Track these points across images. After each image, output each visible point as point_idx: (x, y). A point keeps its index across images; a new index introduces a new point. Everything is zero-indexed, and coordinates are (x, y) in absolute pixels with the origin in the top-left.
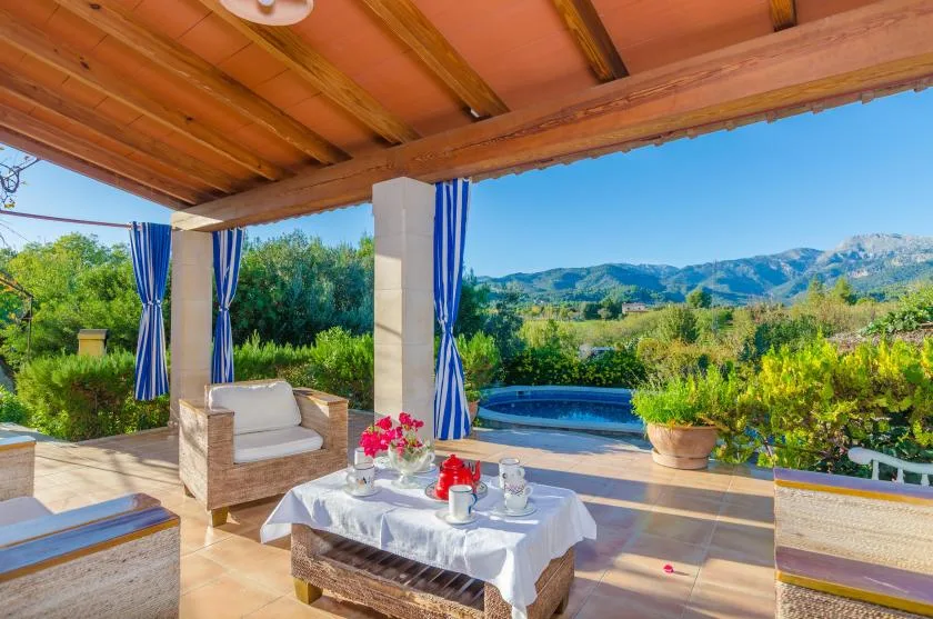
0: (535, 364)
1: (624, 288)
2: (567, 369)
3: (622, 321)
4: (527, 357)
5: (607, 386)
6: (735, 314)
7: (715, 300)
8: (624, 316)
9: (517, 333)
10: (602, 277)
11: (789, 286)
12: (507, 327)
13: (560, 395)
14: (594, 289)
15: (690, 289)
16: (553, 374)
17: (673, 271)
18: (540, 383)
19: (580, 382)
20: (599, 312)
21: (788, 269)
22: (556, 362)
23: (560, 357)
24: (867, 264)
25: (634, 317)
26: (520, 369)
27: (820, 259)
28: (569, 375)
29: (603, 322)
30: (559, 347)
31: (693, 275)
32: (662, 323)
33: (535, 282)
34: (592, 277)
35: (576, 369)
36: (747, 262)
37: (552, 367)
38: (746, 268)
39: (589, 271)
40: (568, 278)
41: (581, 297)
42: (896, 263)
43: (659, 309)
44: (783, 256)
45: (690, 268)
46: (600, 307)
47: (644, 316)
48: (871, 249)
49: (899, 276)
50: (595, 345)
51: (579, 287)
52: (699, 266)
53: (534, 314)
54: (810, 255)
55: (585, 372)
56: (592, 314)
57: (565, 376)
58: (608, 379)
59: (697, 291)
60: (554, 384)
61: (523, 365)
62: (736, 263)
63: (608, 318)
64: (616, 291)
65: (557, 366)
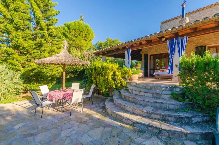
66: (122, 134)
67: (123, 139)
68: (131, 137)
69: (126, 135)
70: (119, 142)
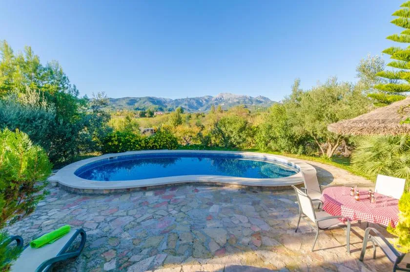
0: (119, 140)
1: (155, 106)
2: (138, 142)
3: (155, 118)
4: (115, 136)
5: (160, 149)
6: (192, 116)
7: (185, 111)
8: (155, 116)
9: (108, 124)
10: (146, 101)
11: (205, 107)
12: (99, 120)
13: (135, 156)
14: (142, 106)
15: (177, 107)
16: (131, 145)
17: (171, 101)
18: (122, 151)
19: (146, 148)
20: (146, 115)
21: (205, 102)
22: (132, 139)
23: (133, 136)
24: (224, 101)
25: (159, 116)
26: (110, 144)
27: (213, 99)
28: (140, 145)
29: (147, 118)
30: (133, 130)
31: (177, 102)
32: (170, 118)
33: (117, 102)
34: (142, 101)
35: (143, 142)
36: (194, 99)
37: (129, 141)
38: (193, 101)
39: (140, 99)
40: (132, 102)
41: (137, 109)
42: (230, 102)
43: (167, 114)
44: (203, 98)
45: (176, 100)
46: (145, 113)
47: (163, 116)
48: (225, 97)
49: (230, 105)
50: (145, 127)
51: (136, 105)
52: (179, 100)
53: (118, 115)
54: (210, 97)
55: (148, 143)
56: (143, 115)
57: (137, 146)
58: (160, 146)
59: (179, 108)
60: (131, 150)
61: (112, 141)
62: (191, 99)
63: (149, 117)
64: (151, 107)
65: (132, 141)
66: (189, 251)
67: (180, 245)
68: (174, 255)
69: (183, 255)
70: (181, 240)
